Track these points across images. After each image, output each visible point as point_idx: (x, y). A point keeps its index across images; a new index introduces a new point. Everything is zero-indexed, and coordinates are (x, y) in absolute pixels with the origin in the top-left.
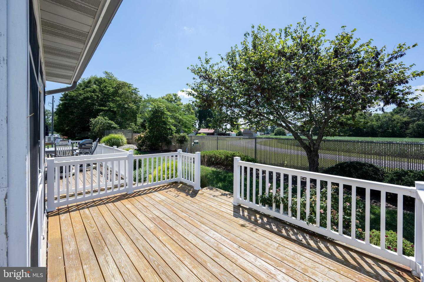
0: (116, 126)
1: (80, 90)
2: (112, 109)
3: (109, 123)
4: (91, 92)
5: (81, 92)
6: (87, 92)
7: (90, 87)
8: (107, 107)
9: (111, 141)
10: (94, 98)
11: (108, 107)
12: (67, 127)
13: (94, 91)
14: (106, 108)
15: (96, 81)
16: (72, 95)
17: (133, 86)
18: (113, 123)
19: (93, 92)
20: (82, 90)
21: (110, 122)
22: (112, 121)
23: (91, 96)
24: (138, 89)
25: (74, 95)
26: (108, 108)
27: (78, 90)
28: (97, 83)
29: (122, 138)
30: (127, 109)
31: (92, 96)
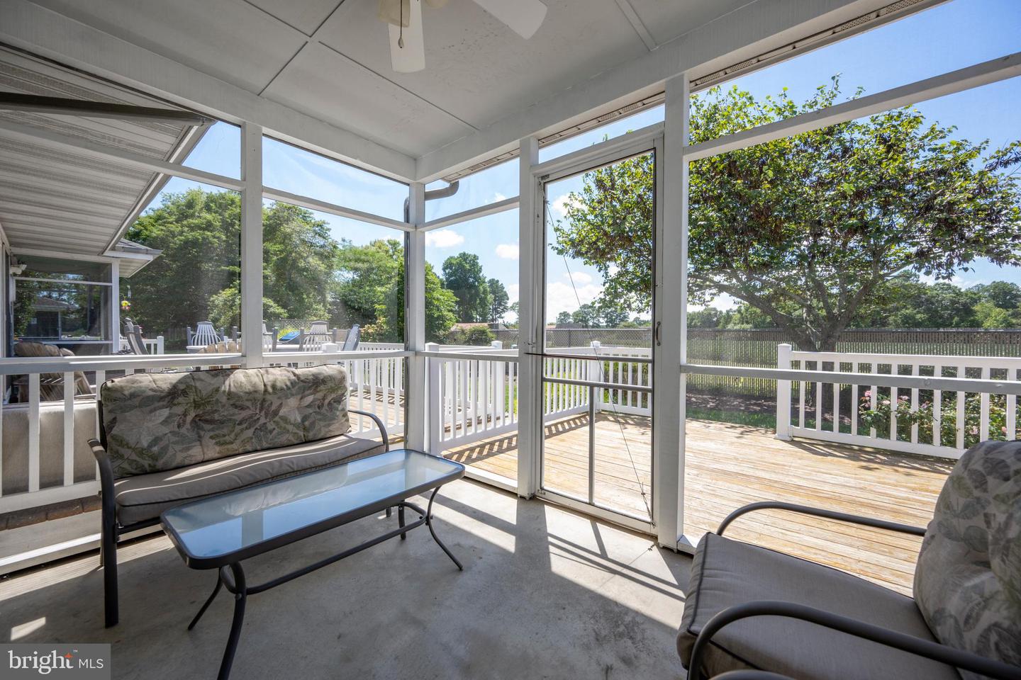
1: (171, 223)
4: (201, 228)
5: (175, 228)
6: (192, 228)
7: (194, 216)
10: (211, 243)
13: (209, 227)
15: (212, 201)
16: (153, 235)
17: (312, 216)
18: (273, 304)
19: (207, 230)
20: (177, 222)
22: (270, 300)
23: (203, 238)
24: (328, 224)
25: (158, 235)
27: (164, 222)
28: (213, 208)
30: (304, 271)
31: (207, 239)
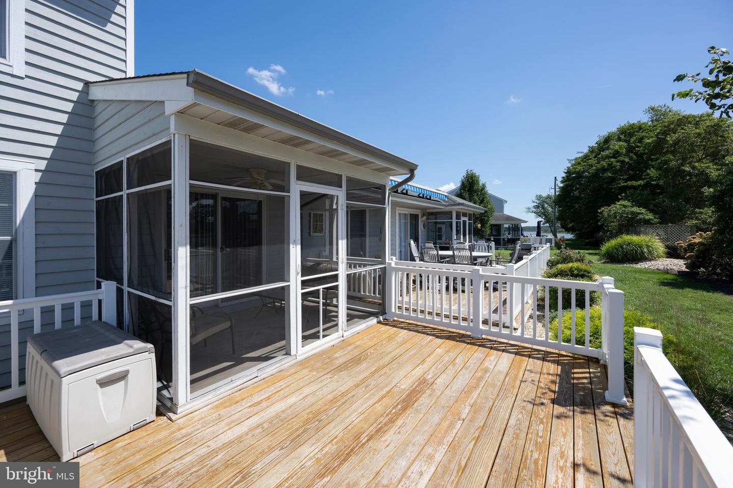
0: (650, 216)
1: (591, 159)
2: (654, 183)
3: (633, 213)
7: (608, 148)
8: (643, 179)
9: (622, 248)
10: (614, 167)
11: (646, 179)
12: (571, 223)
13: (616, 154)
14: (641, 182)
16: (577, 170)
18: (643, 211)
19: (614, 157)
20: (595, 157)
21: (636, 209)
22: (641, 209)
25: (580, 169)
26: (645, 181)
27: (588, 160)
29: (650, 244)
31: (612, 164)
